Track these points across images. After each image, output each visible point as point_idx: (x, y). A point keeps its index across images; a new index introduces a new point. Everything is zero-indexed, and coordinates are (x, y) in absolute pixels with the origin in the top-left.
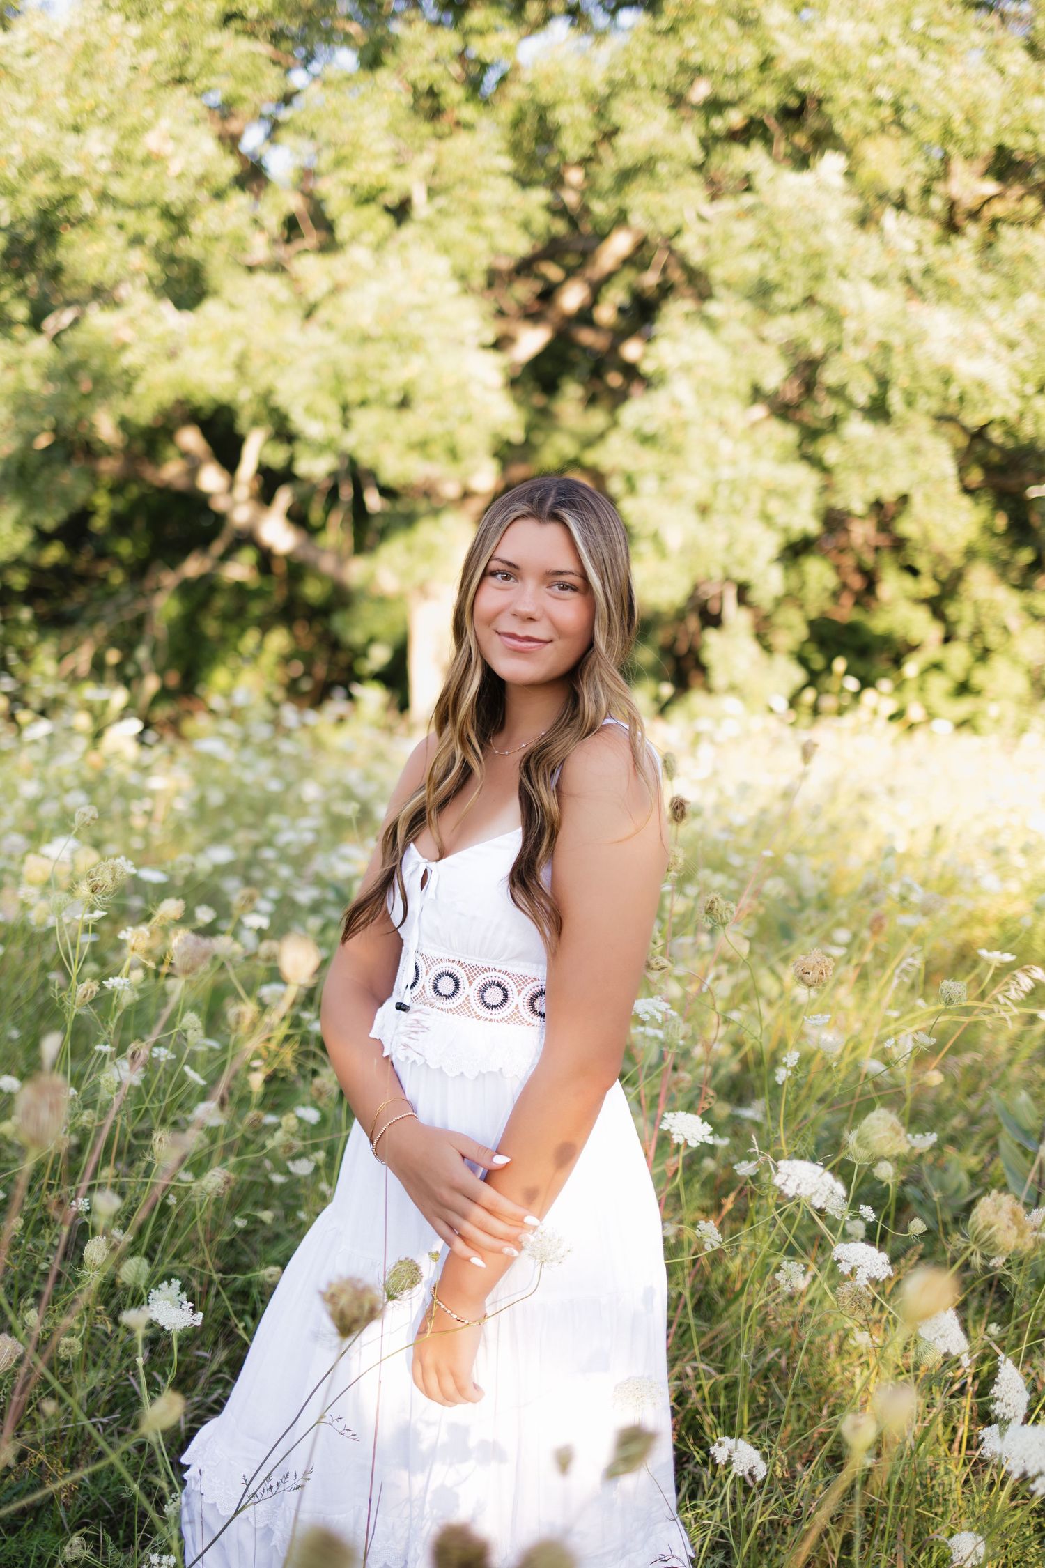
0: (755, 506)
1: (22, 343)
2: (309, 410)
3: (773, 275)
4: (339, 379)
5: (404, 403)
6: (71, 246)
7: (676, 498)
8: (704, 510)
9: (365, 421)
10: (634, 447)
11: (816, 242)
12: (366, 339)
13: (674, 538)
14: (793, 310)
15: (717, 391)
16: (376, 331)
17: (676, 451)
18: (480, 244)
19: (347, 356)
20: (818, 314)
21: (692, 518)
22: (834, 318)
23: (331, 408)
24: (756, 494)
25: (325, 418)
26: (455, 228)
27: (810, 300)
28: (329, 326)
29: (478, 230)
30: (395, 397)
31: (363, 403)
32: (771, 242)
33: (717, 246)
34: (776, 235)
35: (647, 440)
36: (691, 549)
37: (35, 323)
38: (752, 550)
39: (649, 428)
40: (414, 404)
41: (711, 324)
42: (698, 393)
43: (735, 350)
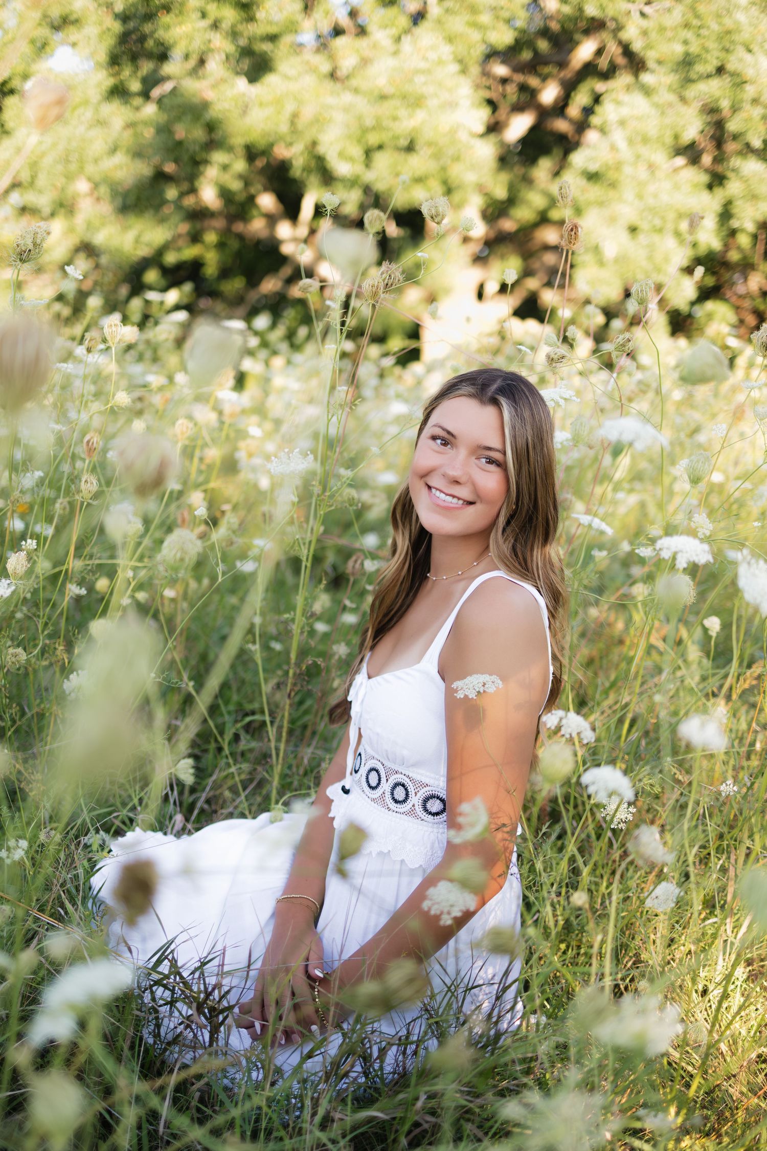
0: (670, 226)
1: (137, 109)
2: (342, 155)
3: (694, 49)
4: (365, 131)
5: (410, 148)
6: (167, 28)
7: (612, 220)
8: (633, 230)
9: (382, 160)
10: (583, 182)
11: (728, 23)
12: (383, 97)
13: (610, 250)
14: (709, 76)
15: (645, 140)
16: (389, 90)
17: (613, 185)
18: (475, 36)
19: (368, 111)
20: (726, 80)
21: (624, 236)
22: (739, 82)
23: (357, 152)
24: (671, 216)
25: (351, 159)
26: (457, 23)
27: (720, 70)
28: (356, 91)
29: (475, 25)
30: (404, 143)
31: (380, 147)
32: (695, 22)
33: (653, 35)
34: (697, 16)
35: (593, 177)
36: (621, 260)
37: (145, 95)
38: (667, 260)
39: (593, 167)
40: (417, 148)
41: (647, 91)
42: (631, 142)
43: (662, 110)
